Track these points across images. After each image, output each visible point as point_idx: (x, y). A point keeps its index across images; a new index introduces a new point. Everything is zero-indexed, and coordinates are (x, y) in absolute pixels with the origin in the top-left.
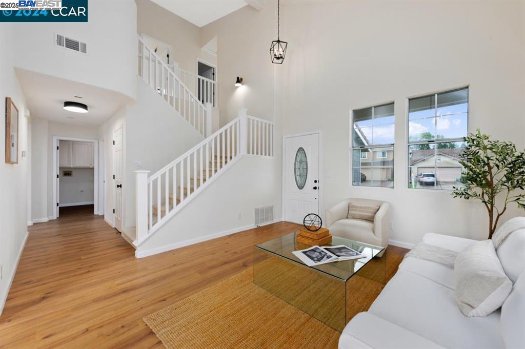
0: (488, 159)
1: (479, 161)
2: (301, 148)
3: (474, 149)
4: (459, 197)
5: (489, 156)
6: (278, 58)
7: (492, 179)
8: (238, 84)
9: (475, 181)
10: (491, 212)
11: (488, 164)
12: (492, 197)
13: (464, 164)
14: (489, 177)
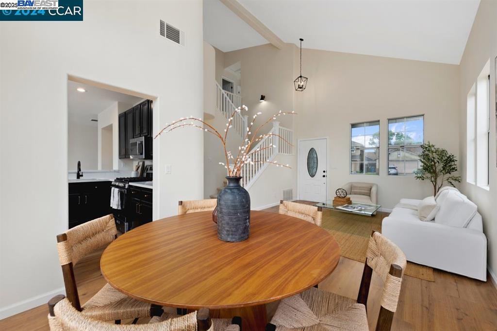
0: (434, 158)
1: (429, 159)
2: (313, 148)
3: (426, 152)
4: (418, 179)
5: (434, 157)
6: (301, 88)
7: (436, 169)
8: (262, 101)
9: (427, 170)
10: (435, 187)
11: (434, 161)
12: (436, 179)
13: (421, 161)
14: (434, 168)
